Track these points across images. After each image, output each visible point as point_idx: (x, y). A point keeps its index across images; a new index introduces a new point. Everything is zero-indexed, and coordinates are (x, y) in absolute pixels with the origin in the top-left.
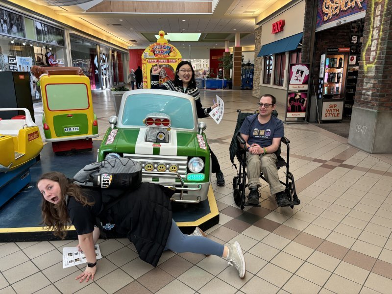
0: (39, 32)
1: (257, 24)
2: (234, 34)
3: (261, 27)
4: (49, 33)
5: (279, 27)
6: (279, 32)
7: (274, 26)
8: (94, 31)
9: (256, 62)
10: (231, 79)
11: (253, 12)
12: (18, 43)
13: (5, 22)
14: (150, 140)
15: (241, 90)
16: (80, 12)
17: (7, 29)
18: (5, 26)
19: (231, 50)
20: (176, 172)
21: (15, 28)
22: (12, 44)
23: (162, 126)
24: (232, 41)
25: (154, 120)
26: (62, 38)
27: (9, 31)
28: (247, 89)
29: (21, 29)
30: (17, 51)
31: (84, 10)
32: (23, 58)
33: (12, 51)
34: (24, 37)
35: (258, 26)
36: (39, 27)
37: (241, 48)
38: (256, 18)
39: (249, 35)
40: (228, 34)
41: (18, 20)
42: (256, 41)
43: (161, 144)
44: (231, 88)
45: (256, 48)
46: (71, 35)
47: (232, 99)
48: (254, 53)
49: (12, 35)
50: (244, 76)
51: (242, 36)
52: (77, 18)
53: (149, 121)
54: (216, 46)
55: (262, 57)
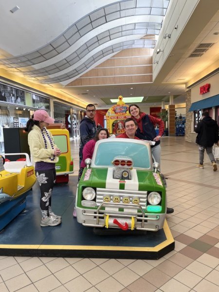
0: (34, 101)
1: (187, 88)
2: (169, 96)
3: (190, 90)
4: (41, 101)
5: (206, 89)
6: (205, 92)
7: (201, 88)
8: (69, 98)
9: (187, 115)
10: (168, 129)
11: (184, 79)
12: (20, 109)
13: (13, 95)
14: (117, 177)
15: (175, 137)
16: (61, 87)
17: (14, 100)
18: (13, 98)
19: (167, 107)
20: (138, 204)
21: (19, 99)
22: (16, 110)
23: (126, 166)
24: (168, 101)
25: (120, 161)
26: (48, 104)
27: (15, 102)
28: (180, 136)
29: (23, 100)
30: (20, 114)
31: (63, 86)
32: (23, 118)
33: (16, 114)
34: (25, 105)
35: (188, 89)
36: (34, 98)
37: (174, 106)
38: (186, 83)
39: (180, 96)
40: (164, 97)
41: (21, 94)
42: (186, 100)
43: (126, 180)
44: (167, 135)
45: (187, 105)
46: (55, 103)
47: (169, 144)
48: (185, 109)
49: (17, 104)
50: (177, 127)
51: (175, 97)
52: (59, 91)
53: (116, 163)
54: (155, 105)
55: (192, 112)
